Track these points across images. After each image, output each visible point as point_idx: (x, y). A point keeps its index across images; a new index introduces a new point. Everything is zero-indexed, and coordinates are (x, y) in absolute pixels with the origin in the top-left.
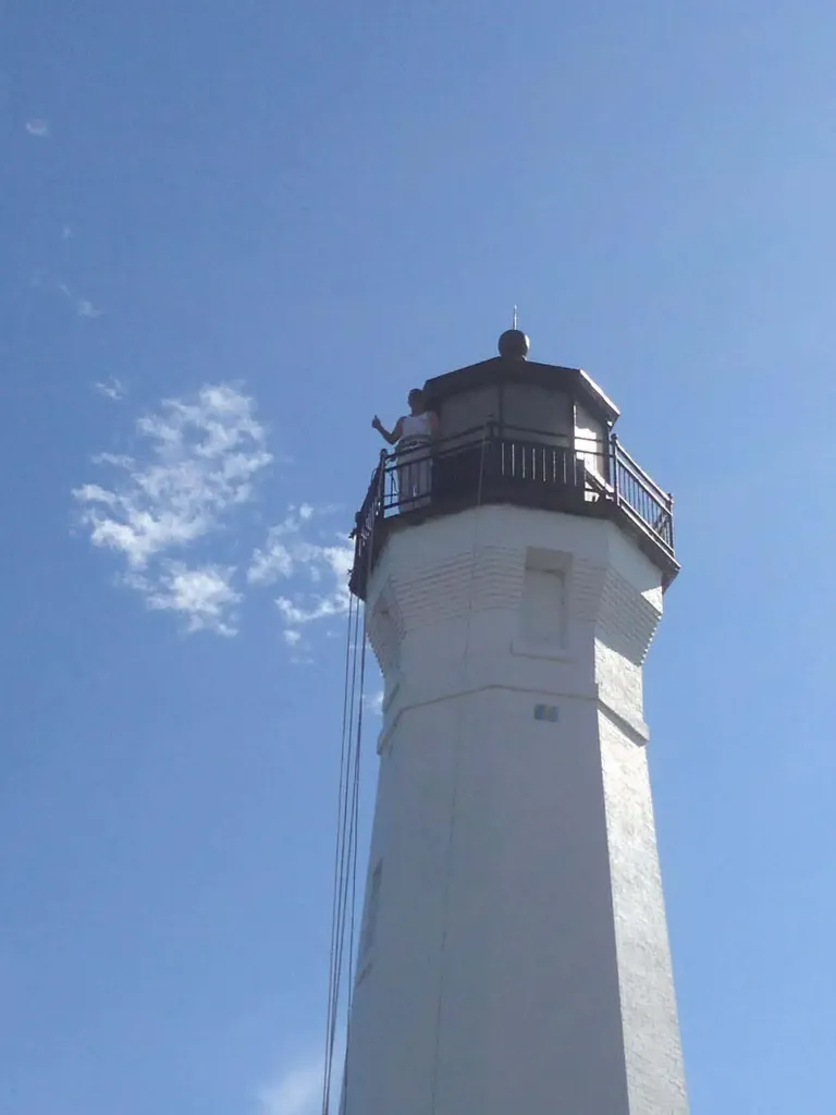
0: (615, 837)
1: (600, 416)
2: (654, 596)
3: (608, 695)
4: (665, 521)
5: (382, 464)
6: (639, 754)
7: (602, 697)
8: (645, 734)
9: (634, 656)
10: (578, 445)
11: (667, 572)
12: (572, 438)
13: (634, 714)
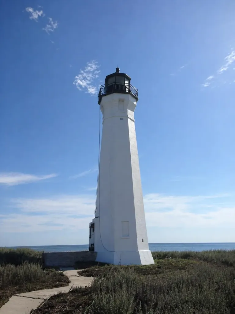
0: (130, 133)
1: (129, 79)
2: (135, 103)
3: (129, 116)
4: (137, 93)
5: (101, 88)
6: (133, 123)
7: (128, 116)
8: (134, 120)
9: (133, 111)
10: (126, 84)
11: (137, 99)
12: (125, 83)
13: (133, 118)
